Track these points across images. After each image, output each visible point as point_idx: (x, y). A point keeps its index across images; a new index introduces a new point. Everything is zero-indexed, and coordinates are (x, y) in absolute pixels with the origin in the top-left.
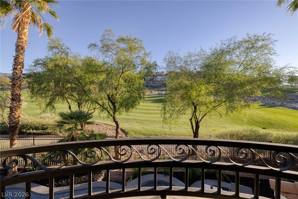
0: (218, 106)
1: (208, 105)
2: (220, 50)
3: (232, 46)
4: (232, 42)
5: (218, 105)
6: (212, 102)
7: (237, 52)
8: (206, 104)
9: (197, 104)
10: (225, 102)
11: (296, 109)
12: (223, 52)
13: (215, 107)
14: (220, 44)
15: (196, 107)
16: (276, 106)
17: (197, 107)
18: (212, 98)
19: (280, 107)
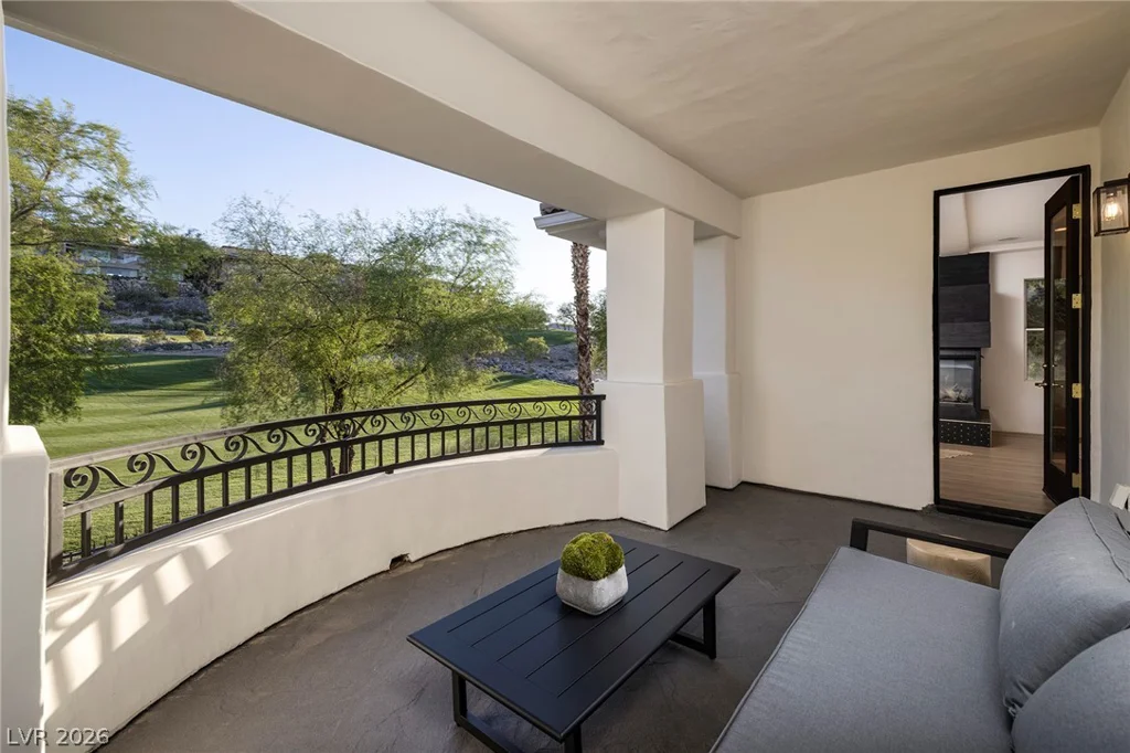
0: (408, 384)
1: (381, 382)
2: (411, 235)
3: (437, 230)
4: (438, 220)
5: (407, 382)
6: (391, 374)
7: (449, 247)
8: (373, 379)
9: (343, 383)
10: (424, 370)
11: (569, 384)
12: (416, 242)
13: (399, 387)
14: (409, 217)
15: (341, 390)
16: (535, 379)
17: (346, 392)
18: (389, 363)
19: (545, 380)
